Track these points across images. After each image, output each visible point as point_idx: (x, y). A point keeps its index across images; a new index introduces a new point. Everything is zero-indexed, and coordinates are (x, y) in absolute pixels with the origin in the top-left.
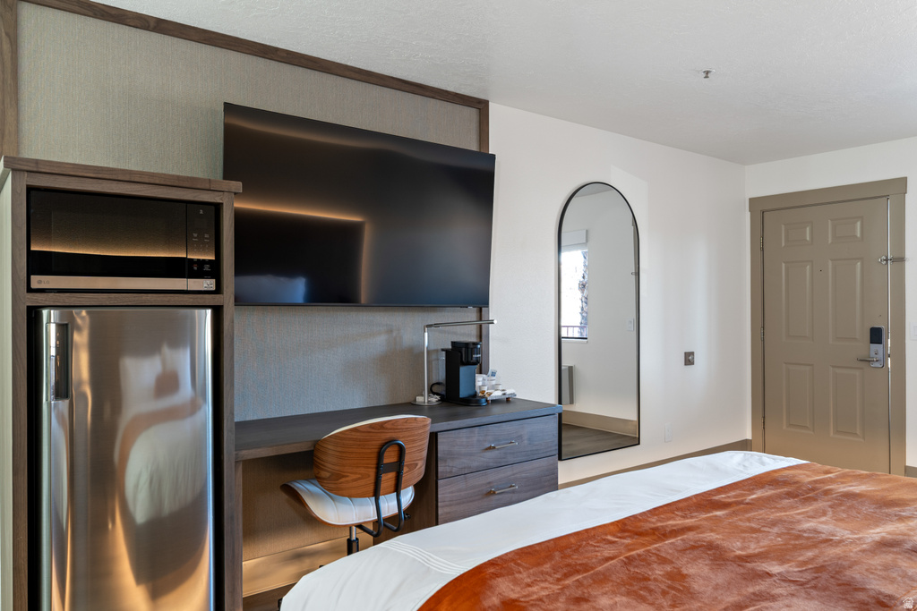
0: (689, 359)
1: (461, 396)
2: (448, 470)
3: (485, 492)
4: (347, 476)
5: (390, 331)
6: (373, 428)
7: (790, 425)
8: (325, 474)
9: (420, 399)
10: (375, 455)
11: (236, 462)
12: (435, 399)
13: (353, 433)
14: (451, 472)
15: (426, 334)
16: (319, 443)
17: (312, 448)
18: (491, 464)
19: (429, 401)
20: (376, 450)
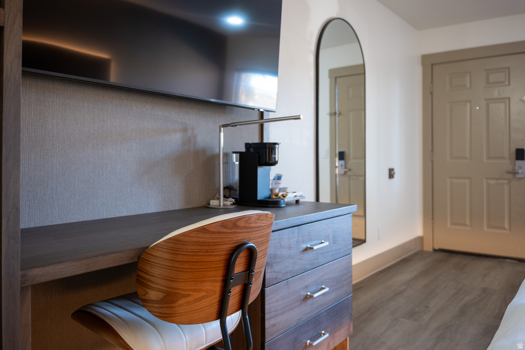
0: (391, 174)
1: (259, 198)
2: (274, 276)
3: (302, 297)
4: (189, 295)
5: (185, 130)
6: (225, 227)
7: (453, 224)
8: (153, 295)
9: (214, 203)
10: (222, 265)
11: (23, 289)
12: (230, 201)
13: (201, 235)
14: (276, 278)
15: (222, 134)
16: (147, 251)
17: (136, 260)
18: (308, 267)
19: (224, 205)
20: (223, 257)
